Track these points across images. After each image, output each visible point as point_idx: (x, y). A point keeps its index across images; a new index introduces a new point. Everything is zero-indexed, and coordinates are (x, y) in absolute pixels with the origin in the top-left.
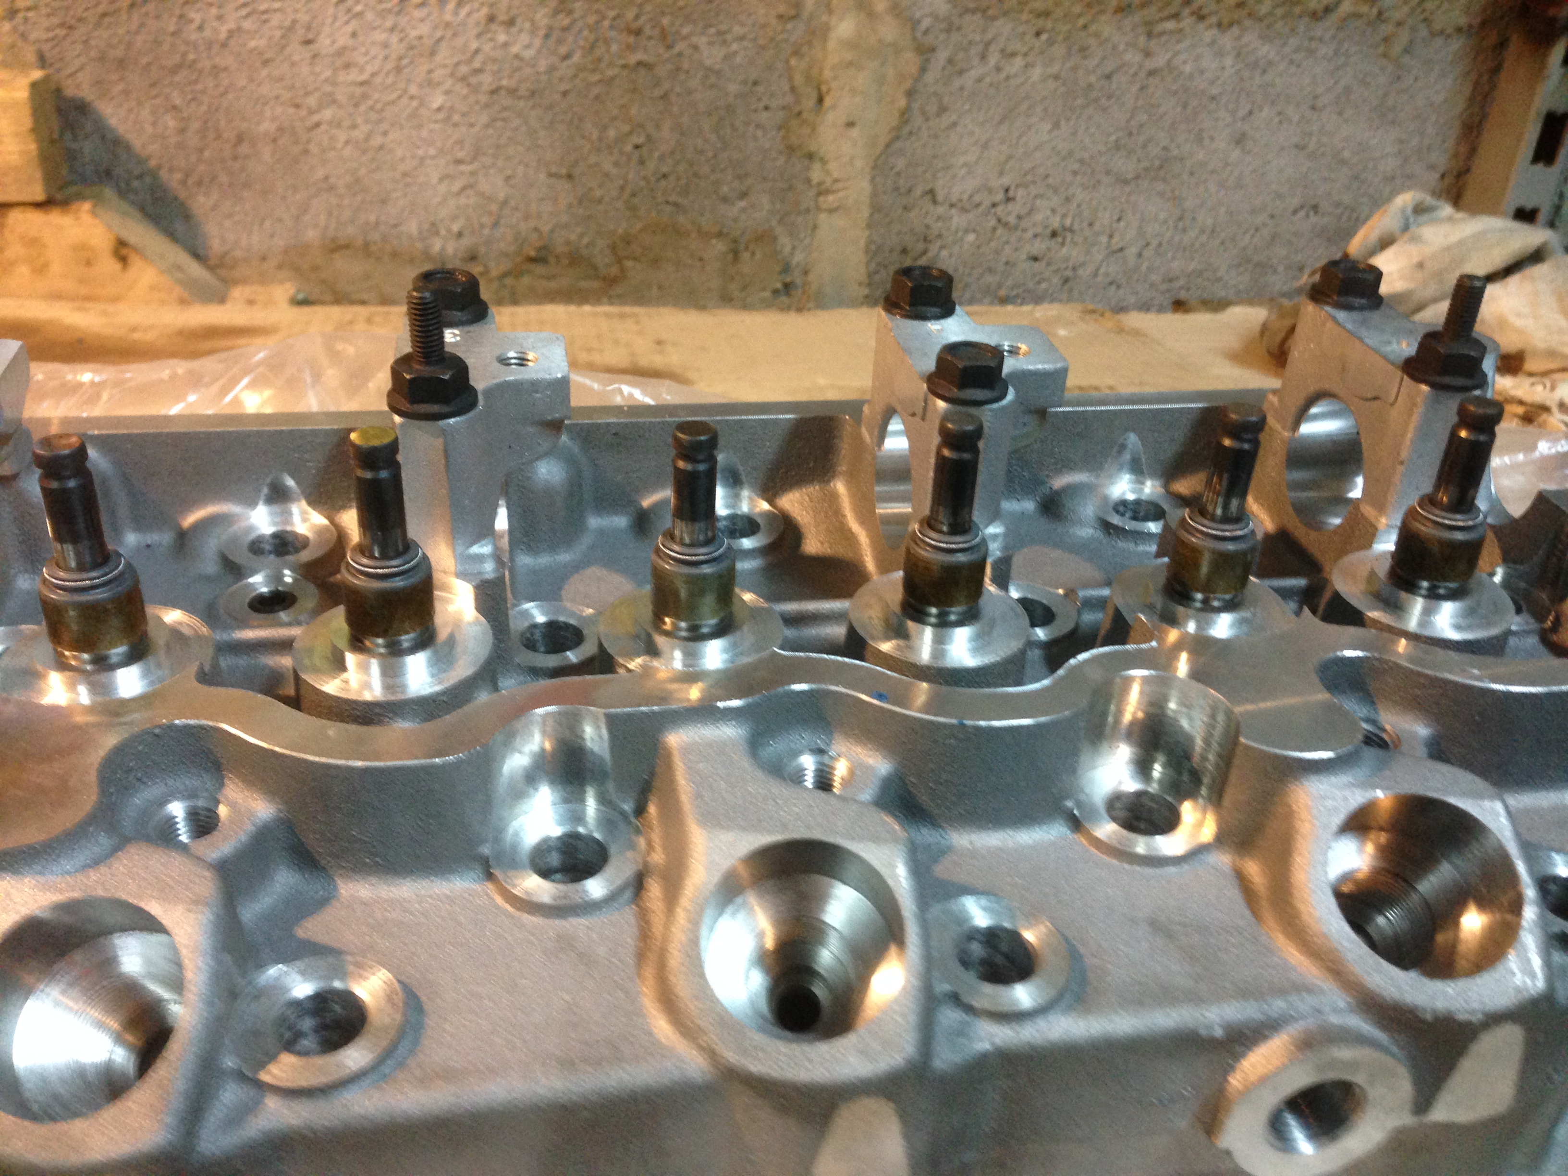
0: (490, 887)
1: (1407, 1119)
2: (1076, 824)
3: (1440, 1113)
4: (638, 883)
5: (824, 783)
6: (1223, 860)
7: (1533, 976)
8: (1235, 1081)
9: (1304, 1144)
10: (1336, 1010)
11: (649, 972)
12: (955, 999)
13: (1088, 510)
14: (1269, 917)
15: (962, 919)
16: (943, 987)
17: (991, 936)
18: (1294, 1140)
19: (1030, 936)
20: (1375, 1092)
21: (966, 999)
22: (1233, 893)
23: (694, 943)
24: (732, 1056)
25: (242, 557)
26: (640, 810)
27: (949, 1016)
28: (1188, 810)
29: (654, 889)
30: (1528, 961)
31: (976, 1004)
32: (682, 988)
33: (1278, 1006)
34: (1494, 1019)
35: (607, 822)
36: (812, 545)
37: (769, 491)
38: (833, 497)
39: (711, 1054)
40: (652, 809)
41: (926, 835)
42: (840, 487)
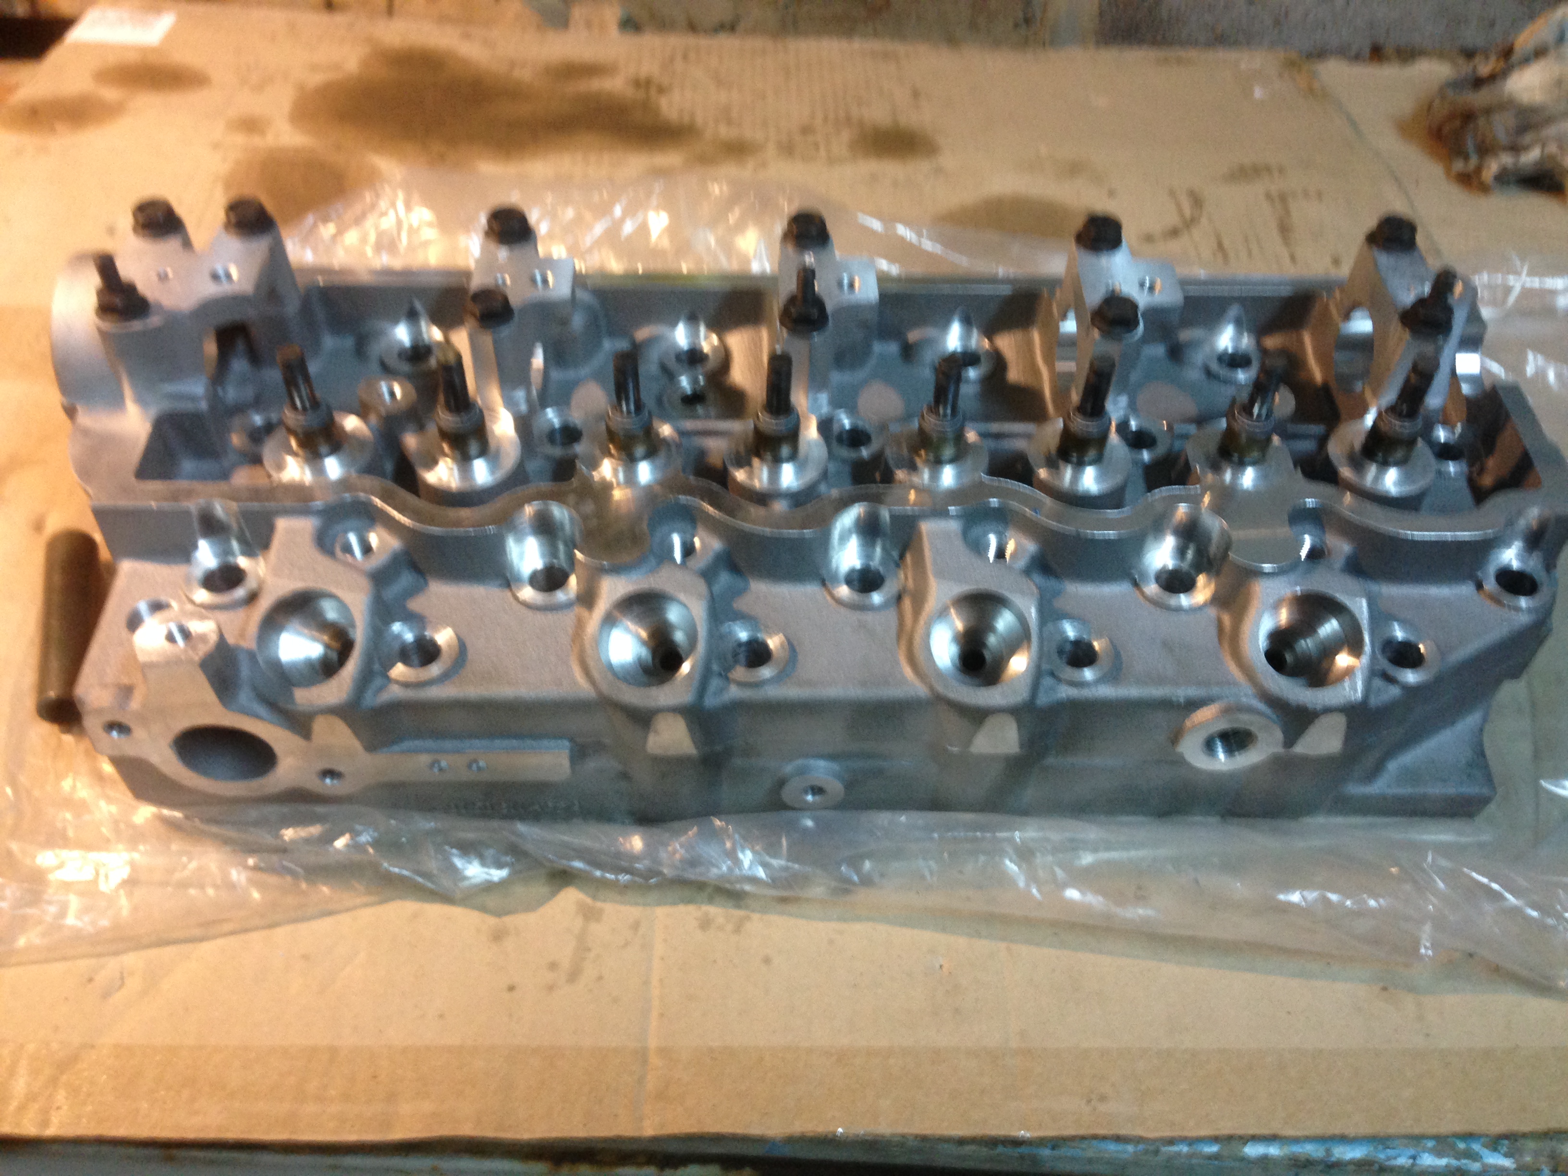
0: (823, 589)
1: (1279, 750)
2: (1136, 584)
3: (1300, 748)
4: (899, 598)
5: (1000, 554)
6: (1212, 612)
7: (1356, 690)
8: (1188, 723)
9: (1221, 755)
10: (1246, 695)
11: (903, 642)
12: (1052, 674)
13: (1199, 357)
14: (1226, 645)
15: (1063, 633)
16: (1045, 667)
17: (1077, 643)
18: (1217, 752)
19: (1096, 645)
20: (1261, 735)
21: (1056, 673)
22: (1213, 631)
23: (928, 635)
24: (940, 689)
25: (672, 364)
26: (902, 556)
27: (1047, 681)
28: (1201, 579)
29: (907, 603)
30: (1356, 683)
31: (1061, 676)
32: (920, 656)
33: (1215, 690)
34: (1328, 710)
35: (884, 562)
36: (1014, 375)
37: (990, 332)
38: (1029, 344)
39: (931, 688)
40: (908, 558)
41: (1052, 583)
42: (1036, 336)
